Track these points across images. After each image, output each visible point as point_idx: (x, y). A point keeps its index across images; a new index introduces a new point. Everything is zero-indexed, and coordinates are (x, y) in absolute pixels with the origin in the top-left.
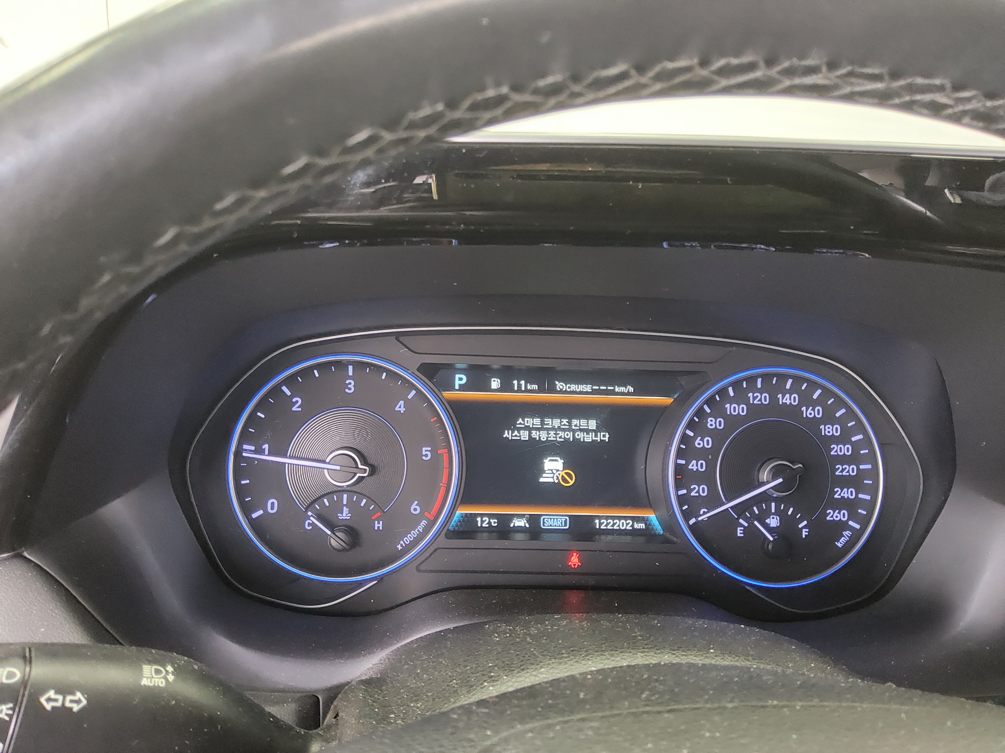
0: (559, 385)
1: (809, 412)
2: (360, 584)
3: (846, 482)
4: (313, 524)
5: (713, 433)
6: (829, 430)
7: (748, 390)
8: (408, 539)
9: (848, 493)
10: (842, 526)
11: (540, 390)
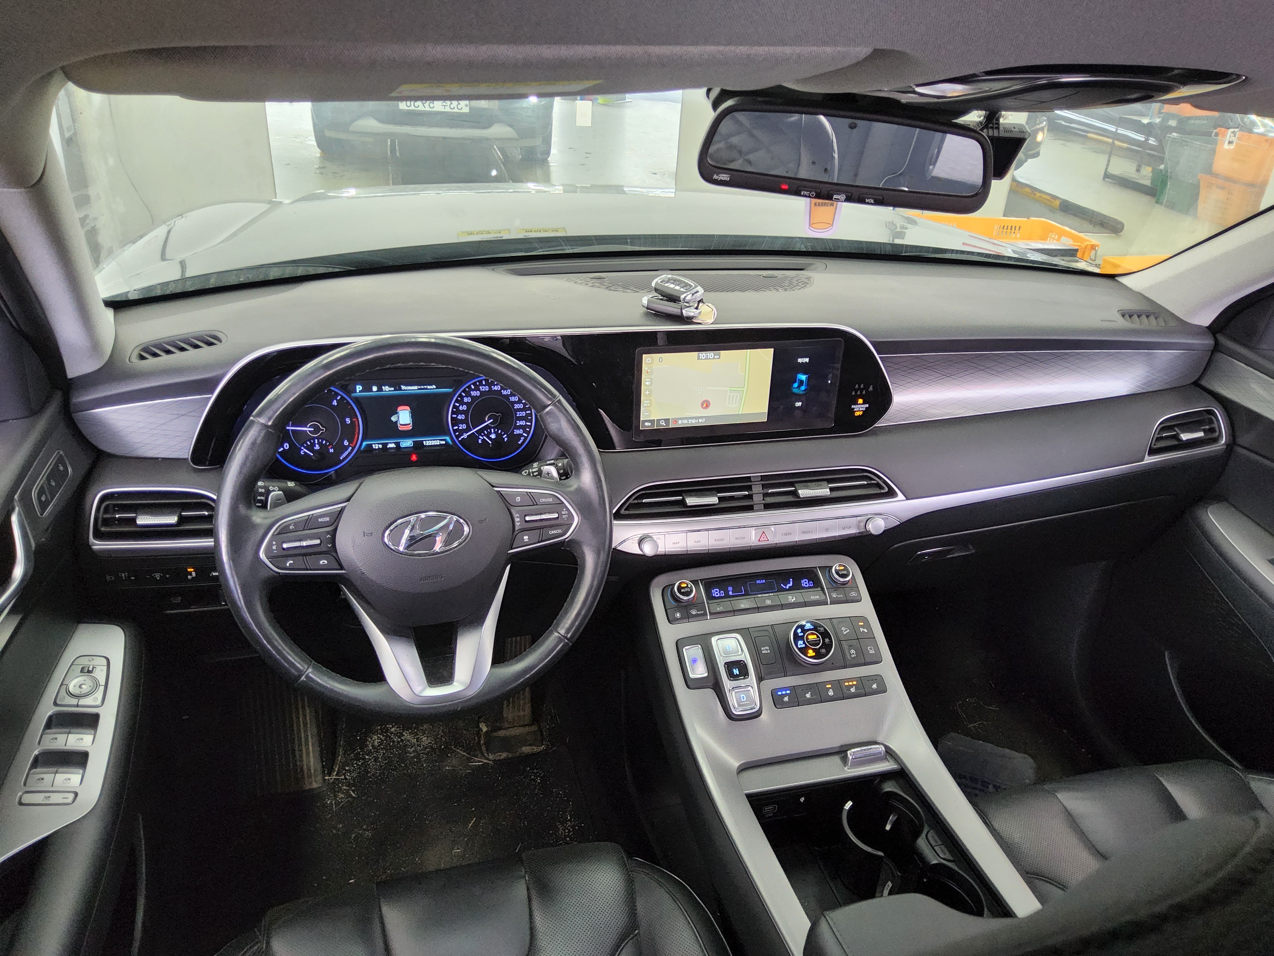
0: (403, 387)
1: (504, 392)
2: (328, 473)
3: (521, 418)
4: (304, 452)
5: (467, 404)
6: (513, 399)
7: (480, 385)
8: (344, 455)
9: (522, 423)
10: (521, 435)
11: (395, 390)
